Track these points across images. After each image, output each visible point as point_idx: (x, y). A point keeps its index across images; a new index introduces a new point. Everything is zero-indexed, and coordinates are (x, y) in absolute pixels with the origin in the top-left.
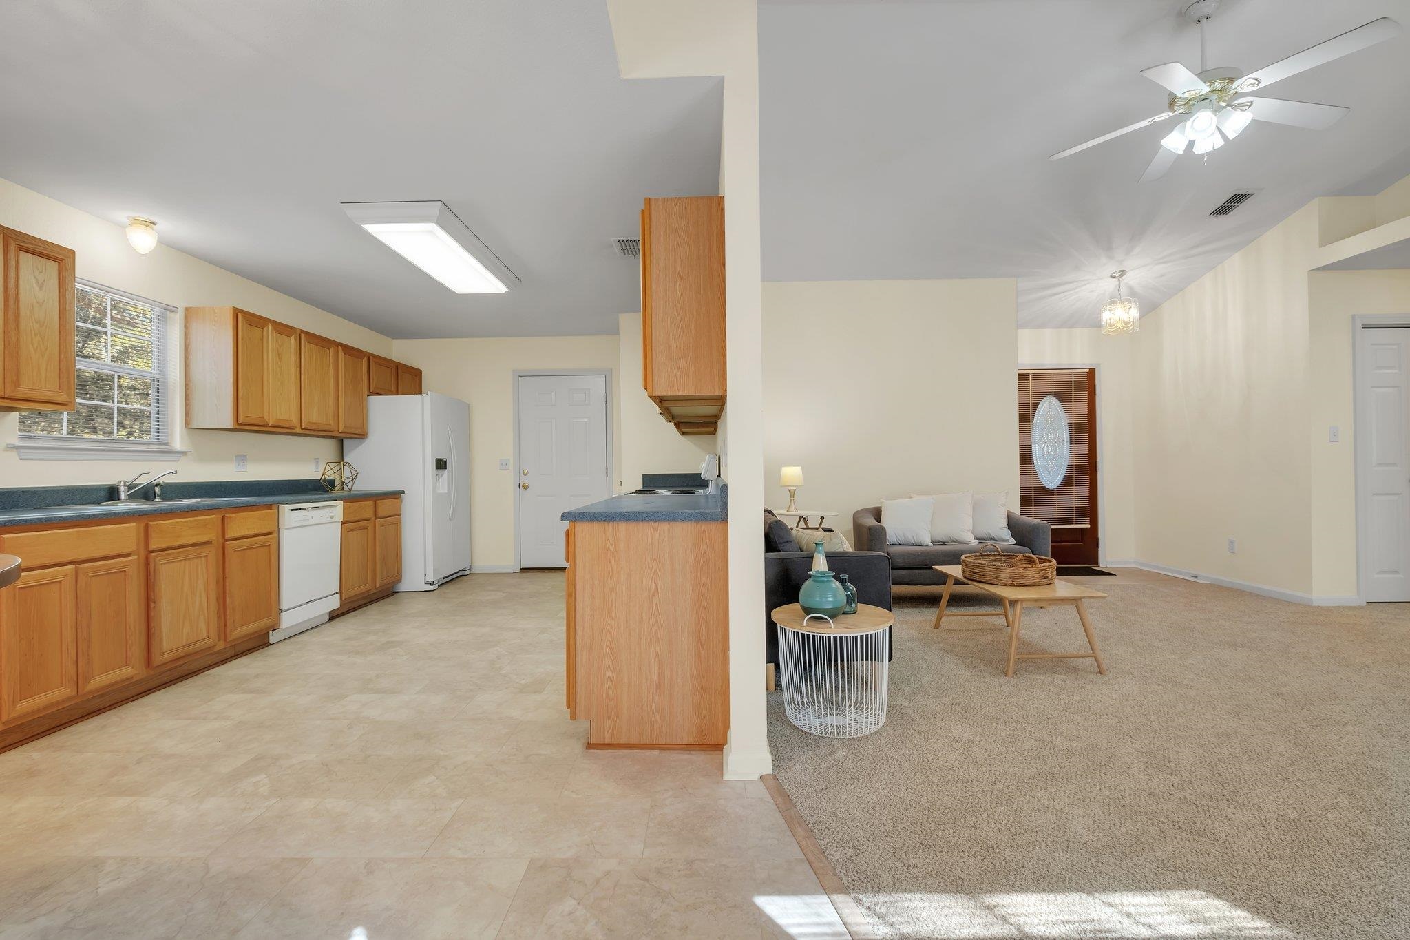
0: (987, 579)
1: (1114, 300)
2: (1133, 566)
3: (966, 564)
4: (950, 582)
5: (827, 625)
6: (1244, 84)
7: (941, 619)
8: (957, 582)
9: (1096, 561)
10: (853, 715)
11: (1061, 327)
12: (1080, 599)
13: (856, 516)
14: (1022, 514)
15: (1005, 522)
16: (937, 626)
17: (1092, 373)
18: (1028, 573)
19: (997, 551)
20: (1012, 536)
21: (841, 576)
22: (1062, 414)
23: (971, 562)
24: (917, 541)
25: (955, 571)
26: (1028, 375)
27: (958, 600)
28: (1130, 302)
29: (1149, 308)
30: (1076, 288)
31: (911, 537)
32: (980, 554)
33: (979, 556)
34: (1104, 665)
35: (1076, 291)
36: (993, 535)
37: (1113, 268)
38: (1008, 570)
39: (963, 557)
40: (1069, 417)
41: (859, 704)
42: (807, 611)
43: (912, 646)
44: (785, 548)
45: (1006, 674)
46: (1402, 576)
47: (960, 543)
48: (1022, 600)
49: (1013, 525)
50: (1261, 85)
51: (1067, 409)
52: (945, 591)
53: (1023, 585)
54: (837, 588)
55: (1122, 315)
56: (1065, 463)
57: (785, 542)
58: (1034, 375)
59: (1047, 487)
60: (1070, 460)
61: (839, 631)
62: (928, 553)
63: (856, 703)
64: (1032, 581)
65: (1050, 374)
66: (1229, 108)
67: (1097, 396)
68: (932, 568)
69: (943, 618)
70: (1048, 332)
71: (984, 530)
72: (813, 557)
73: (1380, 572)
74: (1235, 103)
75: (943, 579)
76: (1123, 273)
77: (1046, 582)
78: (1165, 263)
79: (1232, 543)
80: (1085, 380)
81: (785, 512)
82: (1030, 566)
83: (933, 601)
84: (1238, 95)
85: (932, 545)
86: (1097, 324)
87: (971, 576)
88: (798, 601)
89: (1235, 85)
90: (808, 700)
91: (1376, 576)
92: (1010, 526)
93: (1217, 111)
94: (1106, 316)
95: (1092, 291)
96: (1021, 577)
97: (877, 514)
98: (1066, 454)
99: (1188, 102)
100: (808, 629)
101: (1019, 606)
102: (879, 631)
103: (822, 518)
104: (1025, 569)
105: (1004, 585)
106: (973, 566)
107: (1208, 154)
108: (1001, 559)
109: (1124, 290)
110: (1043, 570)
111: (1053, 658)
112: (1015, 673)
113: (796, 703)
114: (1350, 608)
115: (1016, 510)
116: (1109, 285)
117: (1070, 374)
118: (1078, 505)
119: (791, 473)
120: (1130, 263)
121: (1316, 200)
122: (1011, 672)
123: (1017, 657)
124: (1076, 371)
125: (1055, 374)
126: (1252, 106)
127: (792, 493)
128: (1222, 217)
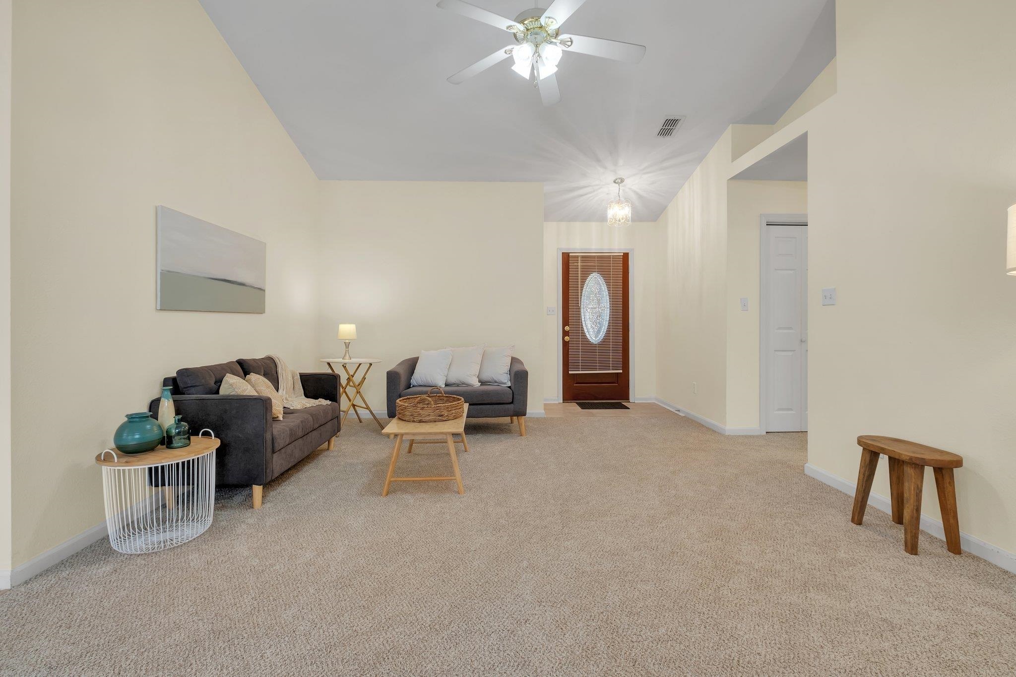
7: (411, 445)
11: (602, 221)
16: (410, 451)
17: (626, 256)
20: (510, 380)
22: (604, 288)
24: (434, 384)
26: (577, 256)
31: (430, 380)
36: (496, 379)
40: (609, 290)
45: (382, 494)
46: (794, 412)
47: (468, 385)
48: (402, 434)
51: (608, 284)
53: (420, 421)
55: (621, 212)
56: (605, 324)
58: (583, 257)
59: (592, 342)
60: (609, 321)
64: (427, 418)
65: (594, 256)
67: (629, 274)
69: (414, 444)
70: (594, 225)
71: (489, 375)
73: (779, 410)
76: (622, 181)
80: (621, 261)
81: (341, 360)
85: (445, 386)
92: (510, 372)
94: (610, 213)
97: (412, 365)
98: (606, 318)
101: (399, 438)
103: (371, 364)
104: (423, 408)
108: (443, 400)
110: (437, 409)
117: (609, 257)
118: (614, 356)
119: (347, 329)
120: (622, 173)
121: (731, 125)
122: (384, 493)
123: (392, 479)
124: (613, 254)
125: (598, 257)
126: (572, 42)
127: (347, 345)
128: (668, 138)
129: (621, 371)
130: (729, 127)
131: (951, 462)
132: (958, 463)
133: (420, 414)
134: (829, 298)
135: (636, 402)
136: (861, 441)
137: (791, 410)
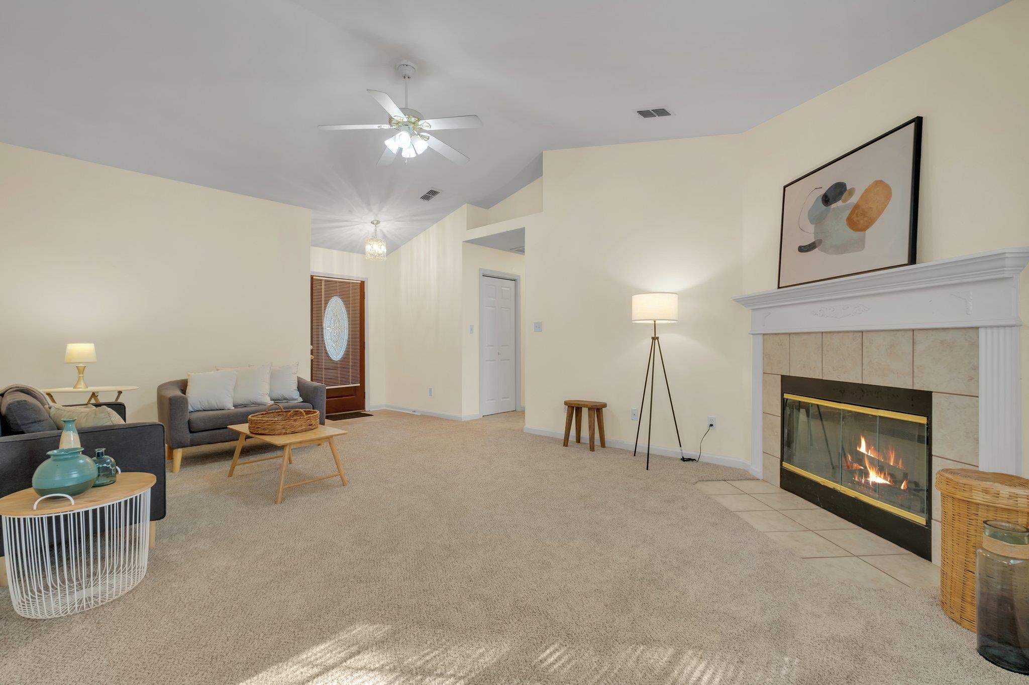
0: (266, 432)
1: (374, 238)
2: (385, 408)
3: (252, 422)
4: (242, 438)
5: (66, 503)
6: (424, 124)
7: (234, 468)
8: (248, 437)
9: (363, 408)
10: (107, 581)
11: (344, 250)
12: (331, 437)
13: (161, 388)
14: (312, 380)
15: (295, 386)
16: (231, 475)
17: (362, 284)
18: (298, 423)
19: (281, 409)
20: (301, 396)
21: (97, 450)
22: (344, 310)
23: (254, 420)
24: (220, 406)
25: (244, 428)
26: (321, 280)
27: (247, 451)
28: (381, 241)
29: (393, 248)
30: (351, 226)
31: (214, 403)
32: (268, 412)
33: (265, 414)
34: (346, 478)
35: (351, 227)
36: (286, 396)
37: (371, 218)
38: (283, 423)
39: (250, 417)
40: (348, 312)
41: (121, 567)
42: (41, 492)
43: (201, 497)
44: (32, 429)
45: (276, 502)
47: (259, 404)
48: (290, 444)
49: (302, 387)
50: (431, 129)
51: (347, 307)
52: (239, 445)
53: (293, 433)
54: (87, 463)
55: (377, 248)
56: (345, 343)
57: (32, 423)
58: (326, 281)
59: (333, 359)
60: (348, 341)
61: (81, 506)
62: (228, 415)
63: (119, 566)
64: (300, 429)
65: (336, 282)
66: (418, 136)
67: (365, 299)
68: (227, 428)
69: (236, 467)
70: (335, 253)
71: (279, 392)
72: (60, 436)
74: (422, 134)
75: (236, 436)
76: (378, 222)
77: (310, 428)
78: (399, 221)
79: (430, 390)
80: (358, 289)
81: (71, 389)
82: (299, 418)
83: (228, 454)
84: (422, 130)
85: (233, 408)
86: (363, 252)
87: (255, 432)
88: (30, 486)
89: (420, 123)
90: (56, 582)
91: (502, 400)
92: (299, 389)
93: (412, 135)
94: (368, 248)
95: (361, 230)
96: (292, 426)
97: (183, 386)
98: (346, 337)
99: (398, 123)
100: (38, 512)
101: (287, 449)
102: (134, 497)
103: (120, 392)
104: (295, 420)
105: (279, 434)
106: (256, 423)
107: (408, 159)
108: (283, 415)
109: (379, 234)
110: (308, 420)
111: (314, 481)
112: (283, 500)
113: (35, 590)
114: (477, 420)
115: (307, 377)
116: (370, 228)
117: (349, 283)
118: (352, 372)
119: (81, 350)
120: (381, 217)
121: (466, 204)
122: (279, 500)
123: (284, 487)
124: (353, 281)
125: (340, 282)
126: (428, 139)
127: (81, 370)
128: (426, 201)
129: (359, 385)
130: (464, 206)
131: (602, 405)
132: (605, 405)
133: (293, 426)
134: (538, 327)
135: (371, 410)
136: (566, 403)
137: (508, 397)
